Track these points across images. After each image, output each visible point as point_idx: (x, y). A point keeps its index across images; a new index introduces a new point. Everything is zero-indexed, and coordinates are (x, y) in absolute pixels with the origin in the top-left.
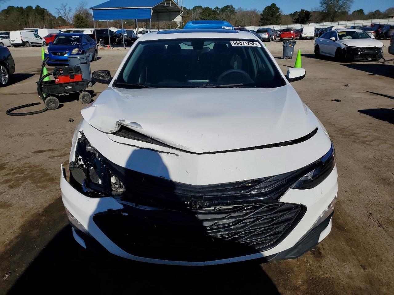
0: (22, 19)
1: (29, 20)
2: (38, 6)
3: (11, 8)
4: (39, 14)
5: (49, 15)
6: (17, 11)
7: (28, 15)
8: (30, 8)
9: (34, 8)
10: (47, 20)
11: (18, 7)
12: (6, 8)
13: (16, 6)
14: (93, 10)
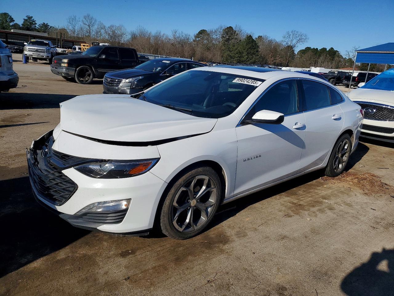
0: (314, 58)
1: (319, 60)
2: (332, 48)
3: (308, 49)
4: (330, 56)
5: (340, 56)
6: (312, 52)
7: (320, 56)
8: (324, 50)
9: (328, 50)
10: (336, 61)
11: (314, 48)
12: (304, 49)
13: (312, 48)
14: (357, 53)
